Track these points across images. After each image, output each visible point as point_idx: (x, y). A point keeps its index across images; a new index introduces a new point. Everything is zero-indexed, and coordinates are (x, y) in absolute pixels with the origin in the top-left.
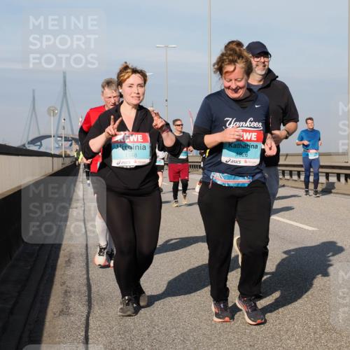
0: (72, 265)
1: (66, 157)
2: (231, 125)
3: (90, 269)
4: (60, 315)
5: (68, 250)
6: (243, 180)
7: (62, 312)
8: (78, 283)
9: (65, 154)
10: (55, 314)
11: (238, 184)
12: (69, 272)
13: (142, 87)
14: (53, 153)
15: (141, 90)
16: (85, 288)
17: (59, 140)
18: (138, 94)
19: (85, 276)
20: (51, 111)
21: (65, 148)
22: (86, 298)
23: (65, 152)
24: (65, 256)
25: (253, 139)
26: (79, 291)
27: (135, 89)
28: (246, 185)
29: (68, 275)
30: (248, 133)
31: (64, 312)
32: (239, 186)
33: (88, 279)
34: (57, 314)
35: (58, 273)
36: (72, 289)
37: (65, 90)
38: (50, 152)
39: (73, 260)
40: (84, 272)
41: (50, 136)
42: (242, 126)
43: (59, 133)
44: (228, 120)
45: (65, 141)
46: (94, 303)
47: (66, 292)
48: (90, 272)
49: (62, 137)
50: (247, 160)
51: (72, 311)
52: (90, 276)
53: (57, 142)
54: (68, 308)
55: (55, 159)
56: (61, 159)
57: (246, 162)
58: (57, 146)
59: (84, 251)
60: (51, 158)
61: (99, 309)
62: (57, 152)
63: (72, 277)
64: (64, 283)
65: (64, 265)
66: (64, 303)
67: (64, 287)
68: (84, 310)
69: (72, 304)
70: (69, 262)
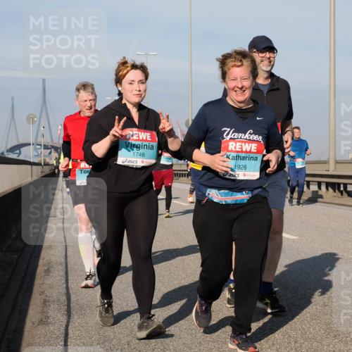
0: (51, 274)
1: (45, 165)
2: (229, 137)
3: (69, 278)
4: (39, 325)
5: (47, 259)
6: (242, 196)
7: (41, 322)
8: (57, 292)
9: (44, 162)
10: (33, 324)
11: (237, 201)
12: (48, 281)
13: (143, 83)
14: (31, 160)
15: (142, 87)
16: (64, 298)
17: (39, 148)
18: (140, 91)
19: (65, 285)
20: (31, 119)
21: (44, 156)
22: (66, 307)
23: (45, 160)
24: (44, 265)
25: (253, 150)
26: (59, 300)
27: (136, 86)
28: (245, 201)
29: (47, 285)
30: (247, 144)
31: (43, 321)
32: (238, 202)
33: (67, 288)
34: (36, 324)
35: (37, 282)
36: (51, 299)
37: (44, 97)
38: (29, 160)
39: (52, 269)
40: (64, 281)
41: (29, 144)
42: (241, 138)
43: (38, 141)
44: (226, 131)
45: (44, 149)
46: (73, 312)
47: (45, 301)
48: (70, 282)
49: (41, 145)
50: (246, 173)
51: (51, 320)
52: (69, 284)
53: (36, 150)
54: (47, 318)
55: (33, 167)
56: (39, 167)
57: (245, 175)
58: (36, 154)
59: (63, 260)
60: (30, 166)
61: (79, 318)
62: (36, 161)
63: (51, 287)
64: (43, 292)
65: (43, 274)
66: (43, 312)
67: (43, 296)
68: (64, 319)
69: (51, 313)
70: (48, 271)
